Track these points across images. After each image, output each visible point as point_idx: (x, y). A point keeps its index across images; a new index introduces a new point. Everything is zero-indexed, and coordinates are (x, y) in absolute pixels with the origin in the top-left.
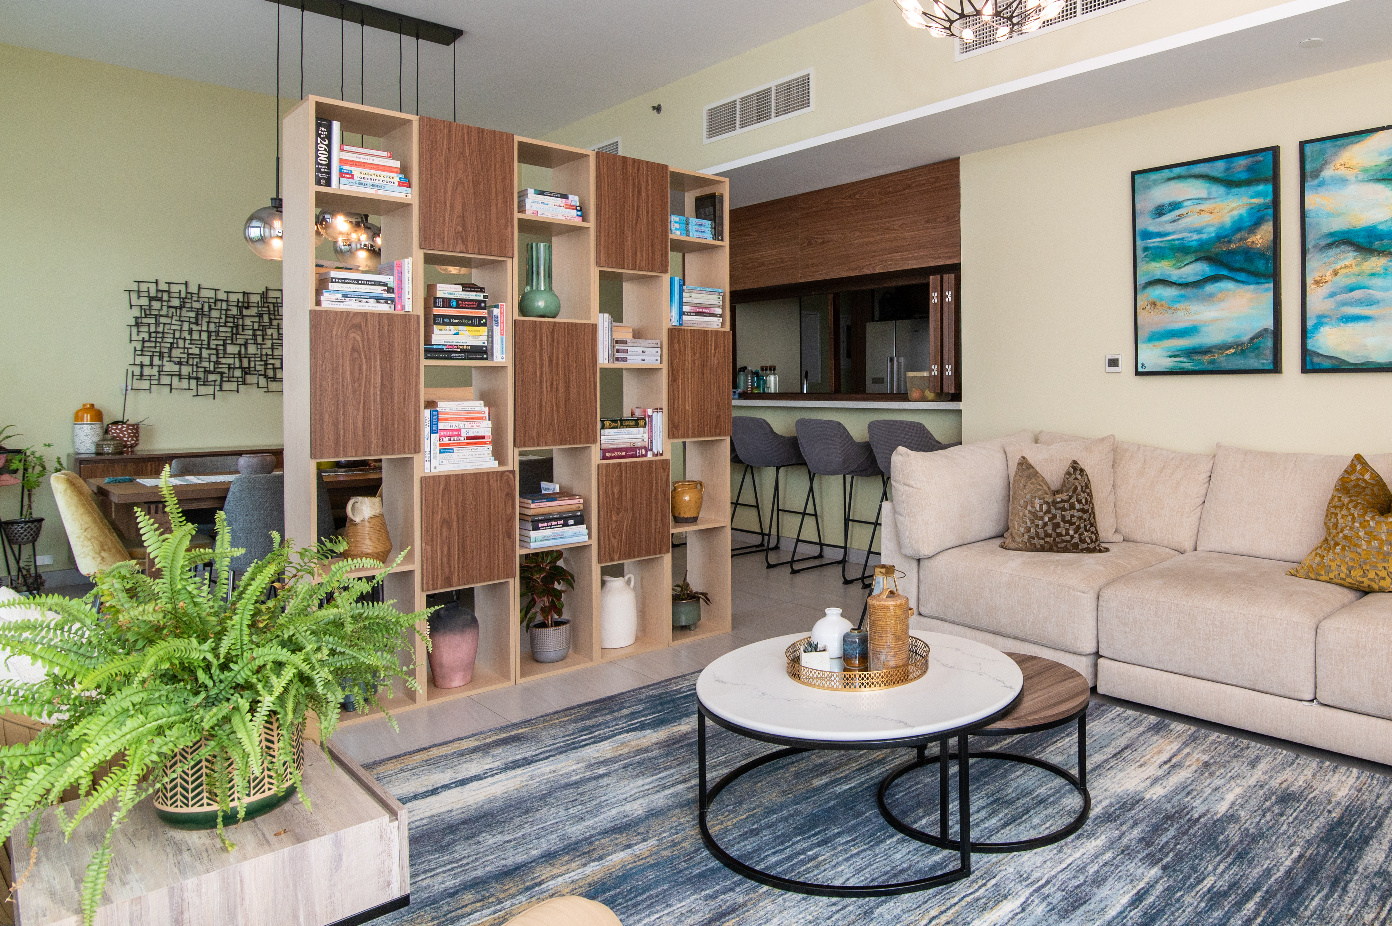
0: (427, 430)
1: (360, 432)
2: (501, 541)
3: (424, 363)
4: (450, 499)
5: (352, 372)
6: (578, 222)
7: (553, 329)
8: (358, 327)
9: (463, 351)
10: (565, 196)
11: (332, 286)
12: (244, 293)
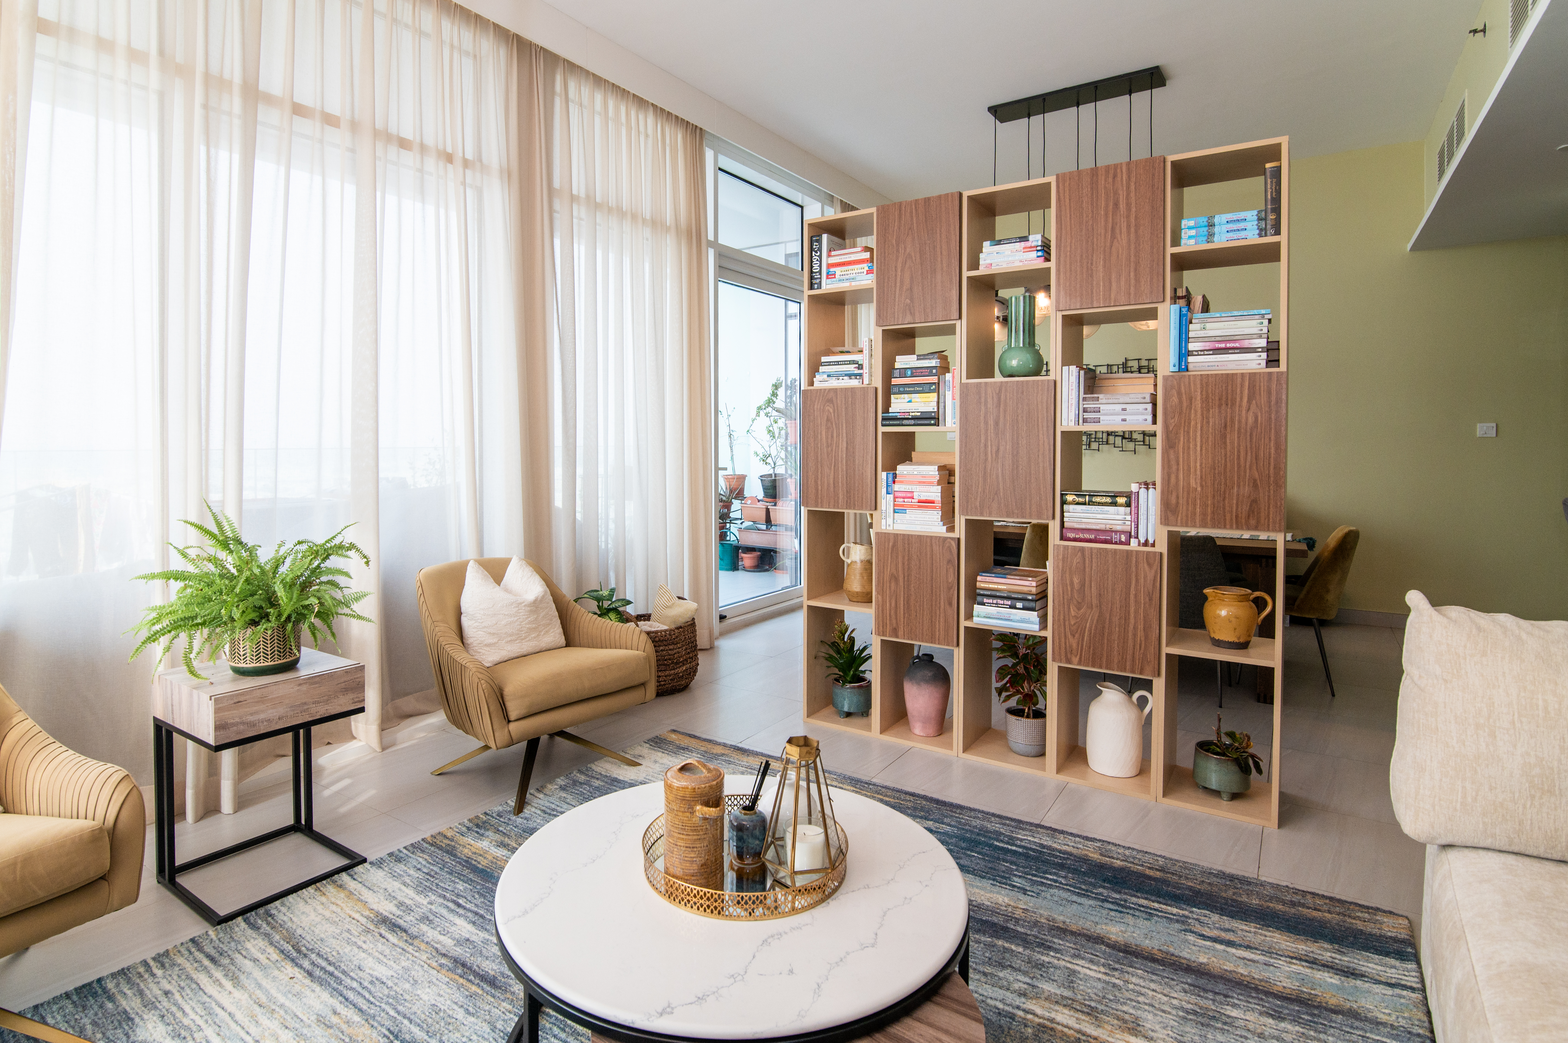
0: (884, 490)
1: (832, 489)
2: (942, 607)
3: (881, 429)
4: (897, 557)
5: (827, 438)
6: (1040, 264)
7: (1000, 390)
8: (830, 401)
9: (913, 418)
10: (1024, 239)
11: (822, 369)
12: (1108, 365)
